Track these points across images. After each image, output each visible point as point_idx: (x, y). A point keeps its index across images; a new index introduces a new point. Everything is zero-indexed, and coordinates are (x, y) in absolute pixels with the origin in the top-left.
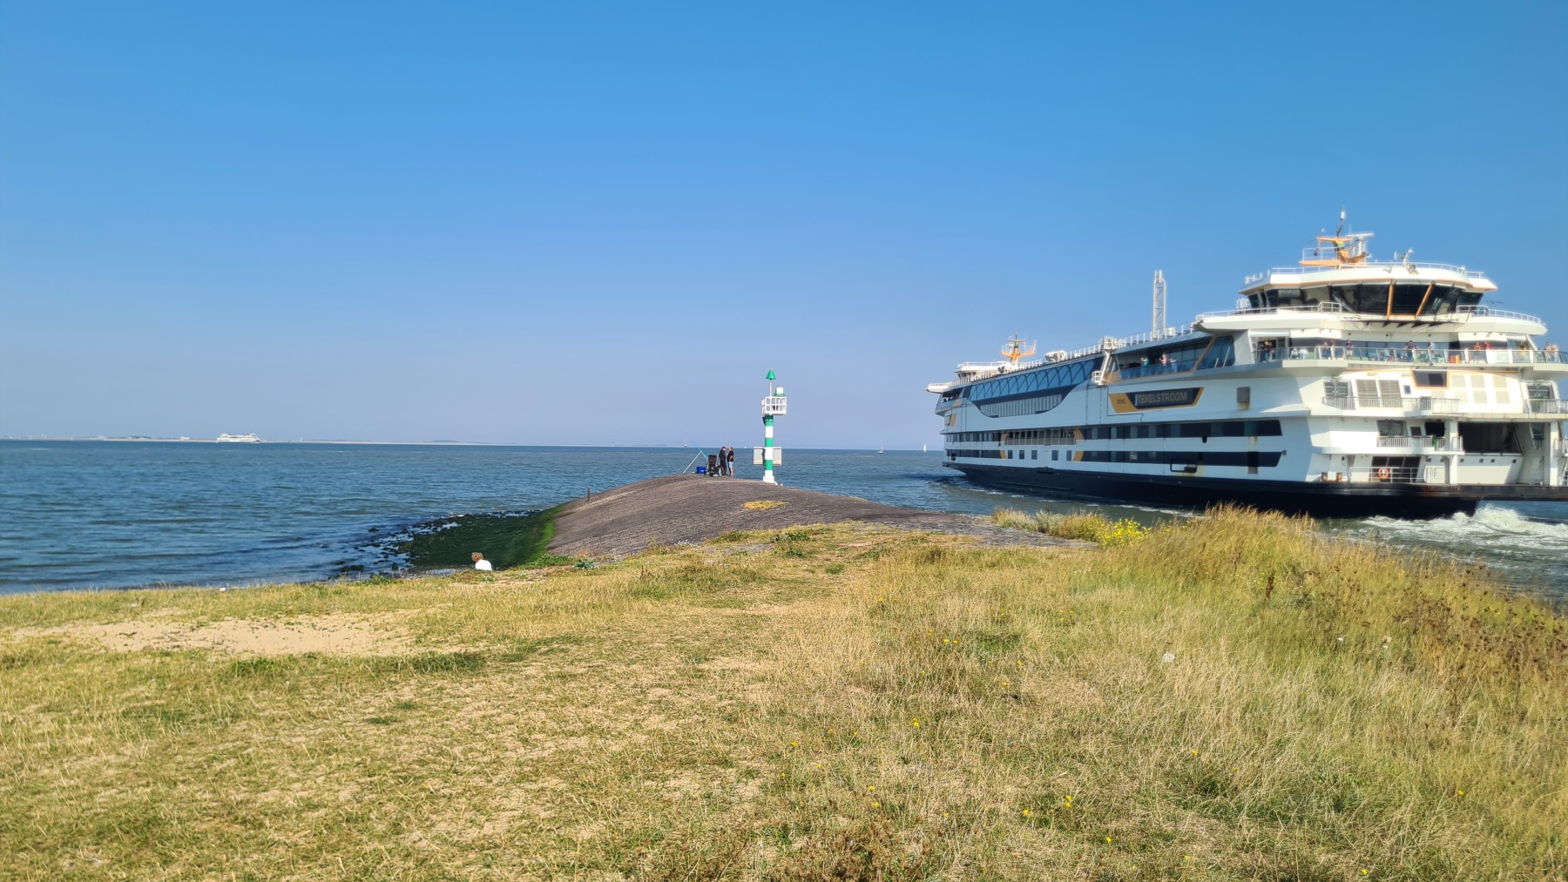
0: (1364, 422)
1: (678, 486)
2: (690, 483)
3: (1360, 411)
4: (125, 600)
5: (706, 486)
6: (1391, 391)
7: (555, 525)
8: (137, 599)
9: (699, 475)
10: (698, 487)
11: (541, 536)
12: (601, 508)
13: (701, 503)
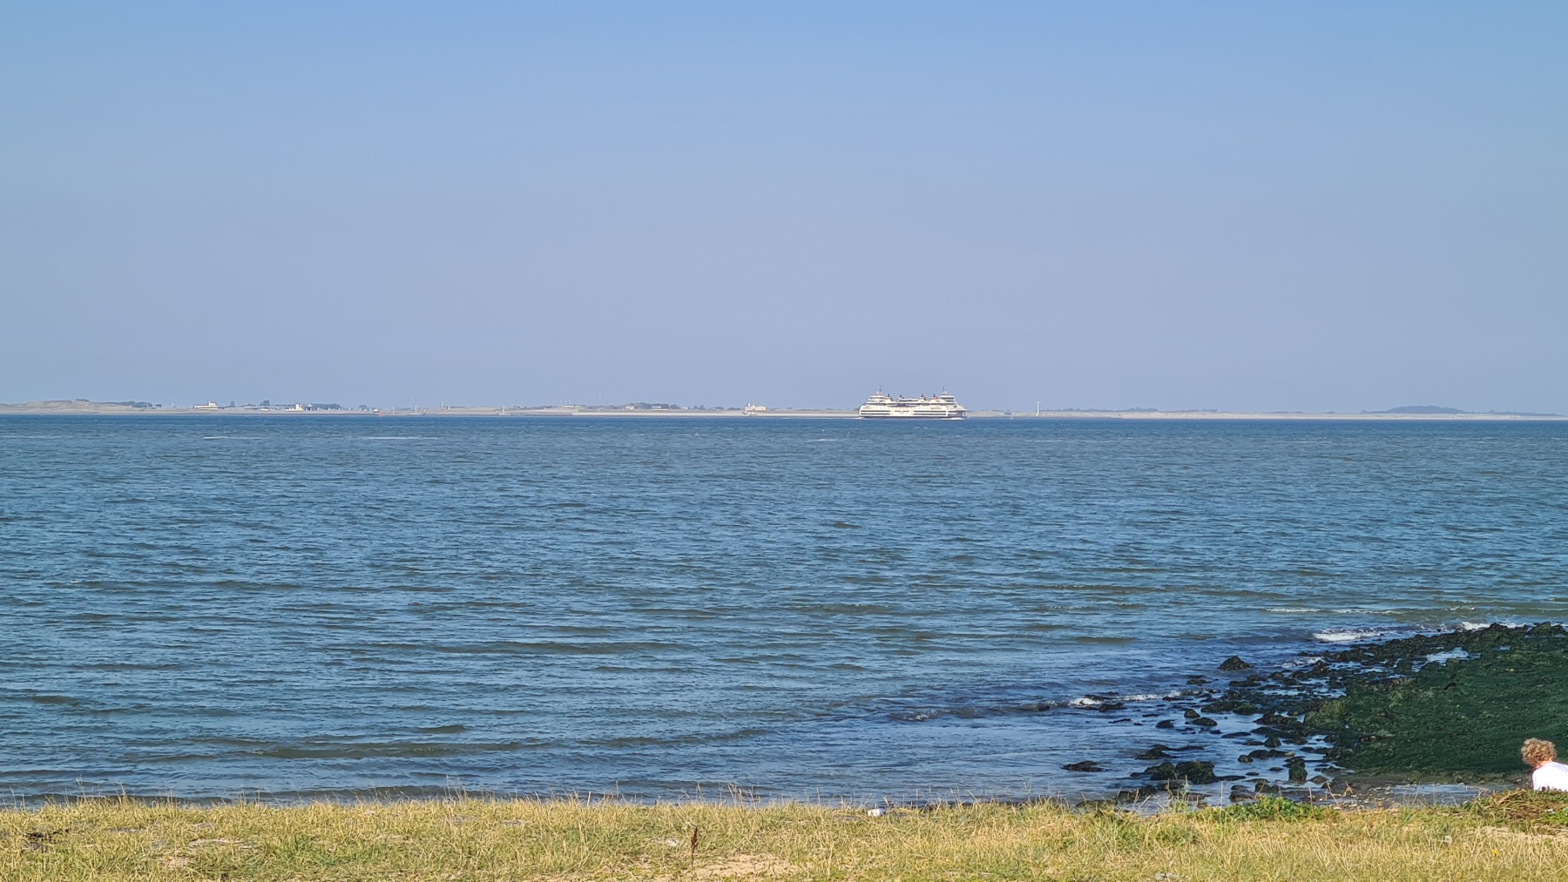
4: (650, 827)
8: (679, 829)
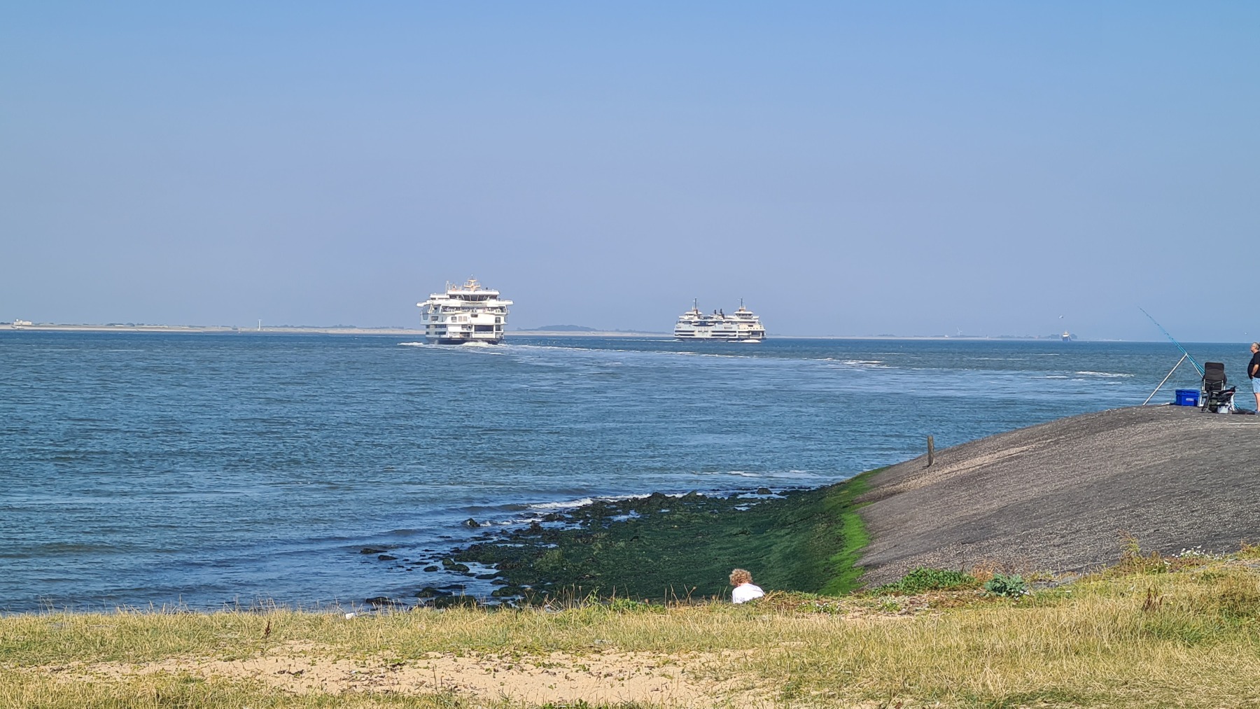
0: (459, 325)
1: (1139, 434)
2: (1167, 428)
3: (458, 323)
5: (1207, 435)
6: (465, 319)
7: (864, 519)
9: (1183, 411)
10: (1187, 436)
11: (839, 542)
12: (964, 481)
13: (1201, 471)
